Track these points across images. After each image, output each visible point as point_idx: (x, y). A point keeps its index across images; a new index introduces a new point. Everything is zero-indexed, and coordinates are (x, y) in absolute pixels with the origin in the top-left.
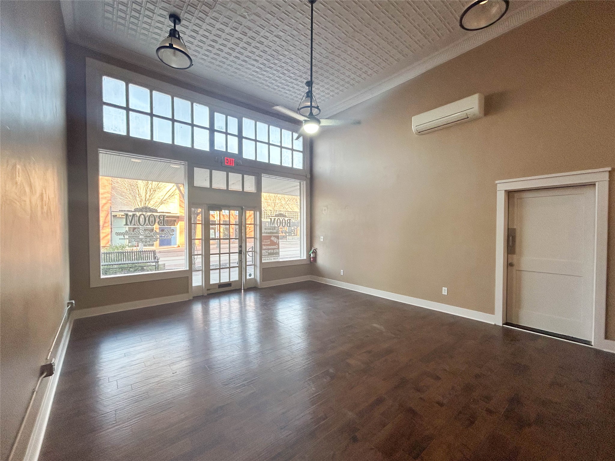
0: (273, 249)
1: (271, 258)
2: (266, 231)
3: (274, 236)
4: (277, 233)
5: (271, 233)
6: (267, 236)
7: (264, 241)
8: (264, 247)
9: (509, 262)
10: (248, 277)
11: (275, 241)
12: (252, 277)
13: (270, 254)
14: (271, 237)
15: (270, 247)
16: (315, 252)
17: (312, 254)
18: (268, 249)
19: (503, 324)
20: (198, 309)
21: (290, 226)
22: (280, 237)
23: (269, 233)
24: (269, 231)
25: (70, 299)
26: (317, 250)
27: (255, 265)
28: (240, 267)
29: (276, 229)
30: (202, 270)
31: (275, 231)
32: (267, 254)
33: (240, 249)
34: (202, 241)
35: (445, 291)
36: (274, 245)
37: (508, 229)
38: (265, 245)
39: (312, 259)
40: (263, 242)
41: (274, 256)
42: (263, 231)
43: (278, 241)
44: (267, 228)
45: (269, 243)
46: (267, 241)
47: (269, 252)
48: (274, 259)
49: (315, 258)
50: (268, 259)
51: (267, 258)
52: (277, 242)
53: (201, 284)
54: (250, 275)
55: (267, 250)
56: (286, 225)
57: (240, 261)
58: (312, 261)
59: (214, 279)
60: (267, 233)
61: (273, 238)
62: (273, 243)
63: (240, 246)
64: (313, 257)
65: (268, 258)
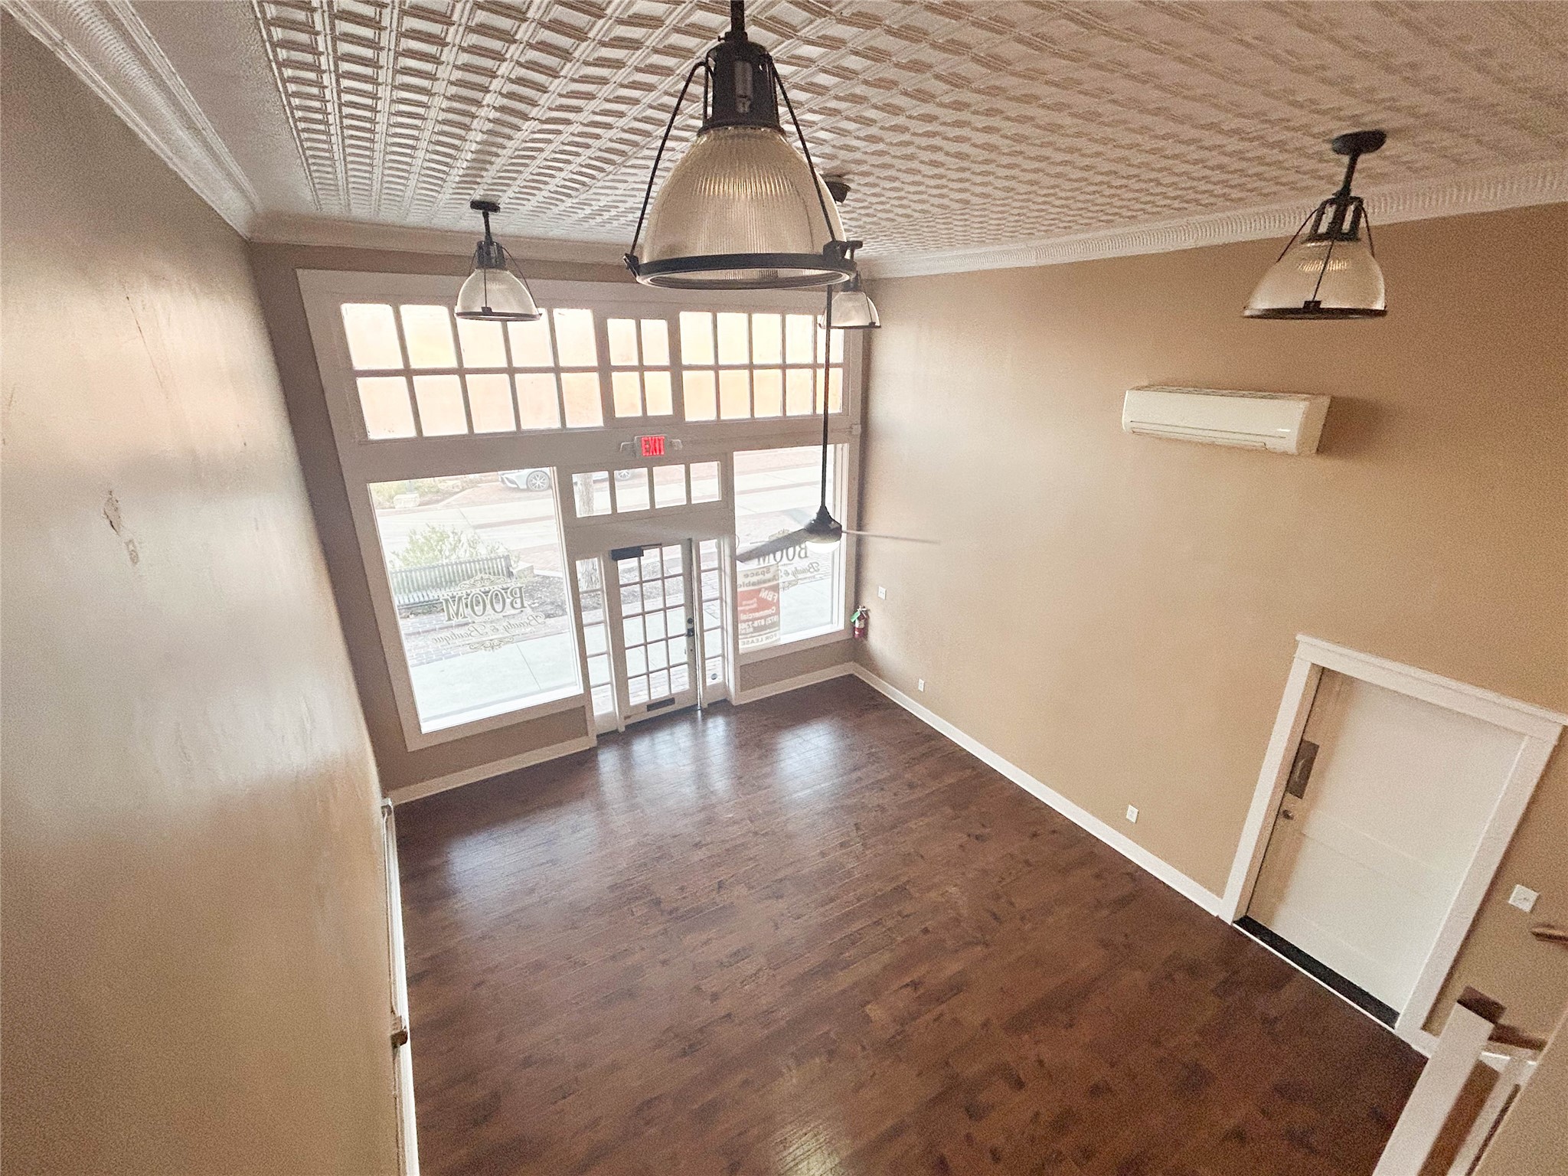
0: (765, 617)
1: (760, 638)
2: (747, 581)
3: (766, 589)
4: (774, 578)
5: (759, 583)
6: (753, 590)
7: (744, 603)
8: (742, 617)
9: (1284, 808)
10: (709, 682)
11: (770, 599)
12: (719, 679)
13: (757, 629)
14: (759, 591)
15: (757, 615)
16: (864, 617)
17: (857, 621)
18: (753, 620)
19: (1234, 922)
20: (608, 761)
21: (806, 557)
22: (781, 585)
23: (754, 584)
24: (755, 579)
25: (384, 796)
26: (870, 614)
27: (723, 656)
28: (692, 664)
29: (772, 570)
30: (610, 683)
31: (768, 576)
32: (751, 630)
33: (690, 626)
34: (606, 626)
35: (1132, 813)
36: (768, 608)
37: (1302, 739)
38: (744, 612)
39: (857, 633)
40: (742, 606)
41: (768, 631)
42: (739, 582)
43: (776, 598)
44: (749, 573)
45: (755, 606)
46: (751, 602)
47: (756, 624)
48: (767, 638)
49: (864, 632)
50: (753, 642)
51: (750, 640)
52: (773, 599)
53: (611, 709)
54: (714, 677)
55: (750, 623)
56: (797, 555)
57: (692, 651)
58: (856, 636)
59: (638, 696)
60: (749, 584)
61: (763, 595)
62: (764, 605)
63: (690, 621)
64: (860, 630)
65: (754, 639)
